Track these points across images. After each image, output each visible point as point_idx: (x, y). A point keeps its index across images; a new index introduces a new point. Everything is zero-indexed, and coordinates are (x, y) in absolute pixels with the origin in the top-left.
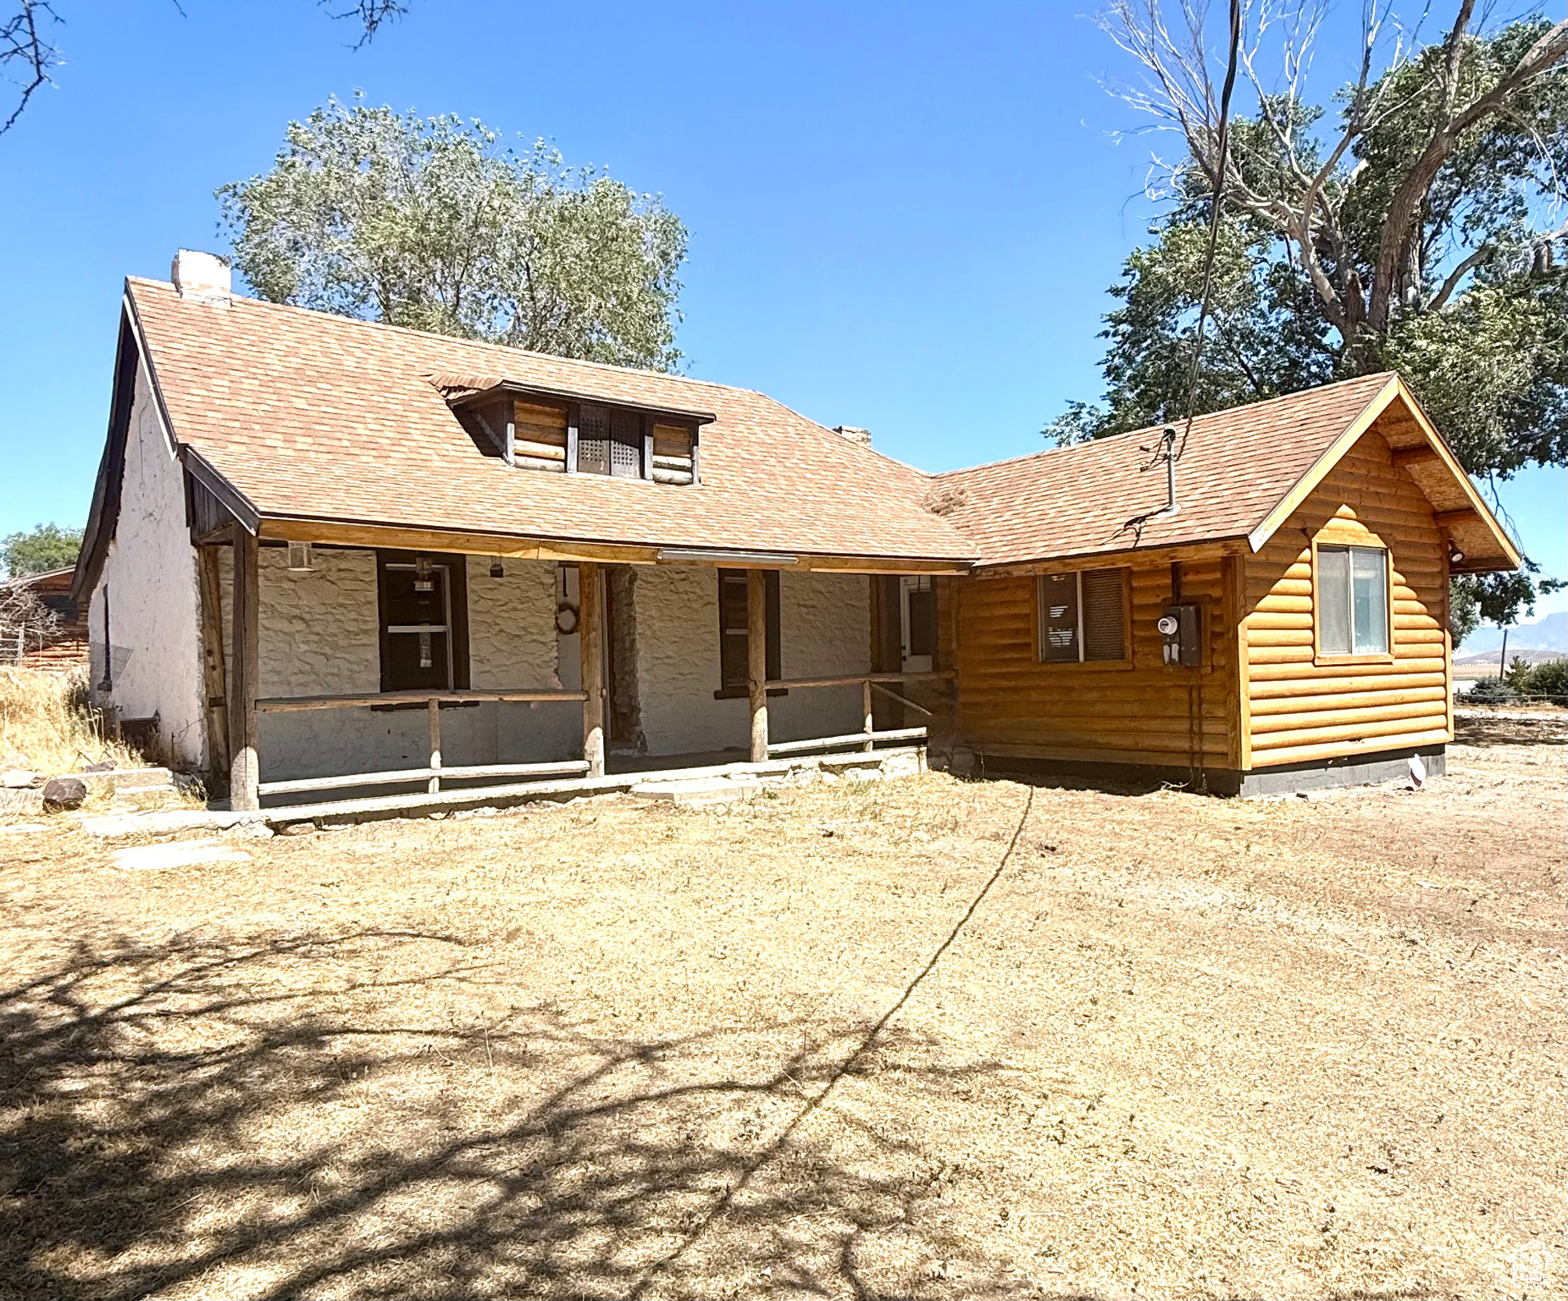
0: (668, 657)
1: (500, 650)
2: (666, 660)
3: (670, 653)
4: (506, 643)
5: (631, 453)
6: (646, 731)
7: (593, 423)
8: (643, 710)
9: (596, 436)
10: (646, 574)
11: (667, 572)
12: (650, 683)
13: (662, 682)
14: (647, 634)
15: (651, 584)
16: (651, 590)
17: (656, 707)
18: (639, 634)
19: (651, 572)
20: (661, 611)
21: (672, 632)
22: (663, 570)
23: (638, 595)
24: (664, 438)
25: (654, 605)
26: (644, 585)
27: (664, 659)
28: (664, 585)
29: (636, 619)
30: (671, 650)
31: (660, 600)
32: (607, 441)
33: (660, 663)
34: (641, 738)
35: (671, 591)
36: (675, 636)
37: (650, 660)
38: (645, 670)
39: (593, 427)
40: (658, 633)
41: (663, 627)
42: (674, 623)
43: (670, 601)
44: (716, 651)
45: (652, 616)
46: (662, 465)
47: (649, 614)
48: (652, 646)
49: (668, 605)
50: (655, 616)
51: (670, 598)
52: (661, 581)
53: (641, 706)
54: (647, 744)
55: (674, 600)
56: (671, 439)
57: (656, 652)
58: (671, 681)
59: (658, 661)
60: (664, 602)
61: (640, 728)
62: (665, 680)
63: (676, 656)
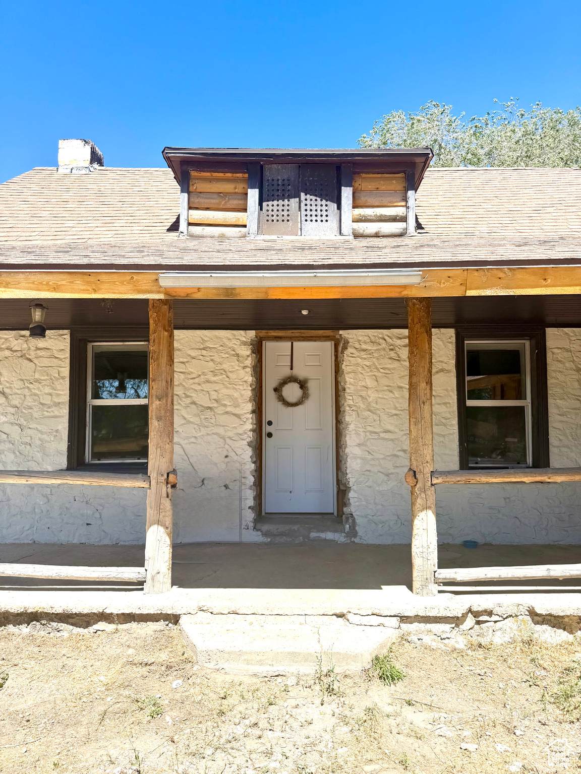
0: (387, 431)
1: (189, 422)
3: (389, 428)
4: (195, 415)
5: (327, 208)
6: (357, 514)
7: (278, 180)
8: (354, 490)
9: (283, 195)
10: (359, 341)
11: (386, 338)
12: (363, 459)
13: (378, 459)
14: (359, 406)
15: (365, 352)
16: (365, 359)
17: (370, 487)
18: (349, 406)
19: (366, 338)
20: (377, 381)
21: (391, 403)
22: (380, 336)
23: (348, 364)
24: (370, 187)
25: (368, 374)
26: (356, 353)
27: (381, 434)
28: (382, 353)
29: (345, 390)
30: (389, 423)
31: (377, 368)
32: (295, 199)
33: (376, 437)
34: (350, 521)
35: (391, 358)
36: (396, 408)
37: (362, 434)
38: (356, 446)
39: (278, 185)
40: (374, 405)
41: (379, 397)
42: (393, 393)
43: (389, 369)
44: (452, 425)
45: (367, 386)
46: (363, 218)
47: (363, 384)
48: (366, 418)
49: (387, 374)
50: (371, 386)
51: (388, 366)
52: (378, 348)
53: (351, 484)
54: (357, 528)
55: (394, 369)
56: (378, 188)
57: (370, 426)
58: (389, 458)
59: (373, 435)
60: (382, 370)
61: (349, 510)
62: (382, 456)
63: (397, 430)
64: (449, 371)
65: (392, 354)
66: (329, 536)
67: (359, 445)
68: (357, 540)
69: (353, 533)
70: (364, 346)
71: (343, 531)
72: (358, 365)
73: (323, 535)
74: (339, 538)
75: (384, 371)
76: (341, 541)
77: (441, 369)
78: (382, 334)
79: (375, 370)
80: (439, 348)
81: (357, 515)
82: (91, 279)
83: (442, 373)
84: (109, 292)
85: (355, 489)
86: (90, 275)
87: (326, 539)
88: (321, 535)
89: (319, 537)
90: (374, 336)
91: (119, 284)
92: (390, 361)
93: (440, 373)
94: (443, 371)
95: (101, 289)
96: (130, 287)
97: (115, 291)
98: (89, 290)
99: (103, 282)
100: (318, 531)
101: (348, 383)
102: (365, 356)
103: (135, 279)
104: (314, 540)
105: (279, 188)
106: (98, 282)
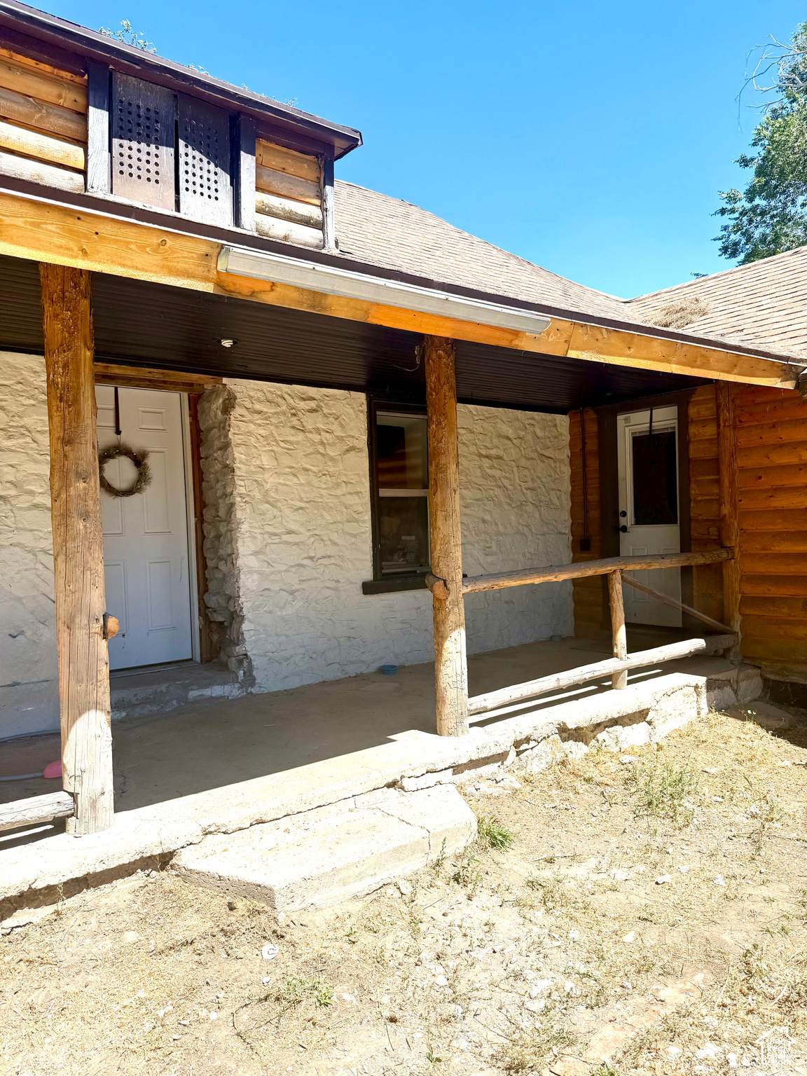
0: (290, 532)
2: (286, 538)
3: (293, 527)
5: (216, 178)
6: (254, 653)
7: (138, 107)
8: (248, 619)
9: (148, 136)
10: (251, 397)
11: (286, 396)
12: (260, 573)
13: (279, 572)
14: (254, 495)
15: (260, 416)
16: (260, 425)
17: (271, 612)
18: (240, 495)
19: (259, 394)
20: (276, 459)
21: (296, 492)
22: (279, 393)
23: (237, 432)
24: (274, 163)
25: (265, 449)
26: (248, 416)
27: (283, 536)
28: (282, 418)
29: (234, 472)
30: (294, 520)
31: (276, 441)
32: (169, 149)
33: (277, 541)
34: (245, 664)
35: (293, 427)
36: (301, 500)
37: (259, 537)
38: (252, 554)
39: (139, 116)
40: (273, 494)
41: (280, 484)
42: (297, 477)
43: (291, 443)
44: (364, 522)
45: (263, 467)
46: (267, 209)
47: (258, 463)
48: (263, 514)
49: (289, 449)
50: (267, 467)
51: (291, 439)
52: (277, 410)
53: (245, 611)
54: (255, 673)
55: (298, 443)
56: (284, 169)
57: (269, 525)
58: (294, 570)
59: (273, 538)
60: (282, 444)
61: (244, 649)
62: (284, 568)
63: (302, 530)
64: (360, 450)
65: (295, 421)
66: (217, 691)
67: (256, 553)
68: (254, 690)
69: (250, 680)
70: (258, 407)
71: (235, 680)
72: (250, 433)
73: (207, 692)
74: (231, 692)
75: (285, 445)
76: (233, 696)
77: (351, 447)
78: (281, 390)
79: (274, 444)
80: (349, 418)
81: (255, 655)
82: (81, 226)
83: (354, 452)
84: (113, 262)
85: (251, 618)
86: (79, 219)
87: (211, 697)
88: (204, 692)
89: (202, 695)
90: (270, 391)
91: (136, 249)
92: (293, 431)
93: (351, 452)
94: (354, 449)
95: (98, 252)
96: (156, 259)
97: (125, 262)
98: (71, 249)
99: (104, 238)
100: (201, 687)
101: (237, 461)
102: (259, 422)
103: (168, 245)
104: (196, 701)
105: (142, 120)
106: (95, 236)
